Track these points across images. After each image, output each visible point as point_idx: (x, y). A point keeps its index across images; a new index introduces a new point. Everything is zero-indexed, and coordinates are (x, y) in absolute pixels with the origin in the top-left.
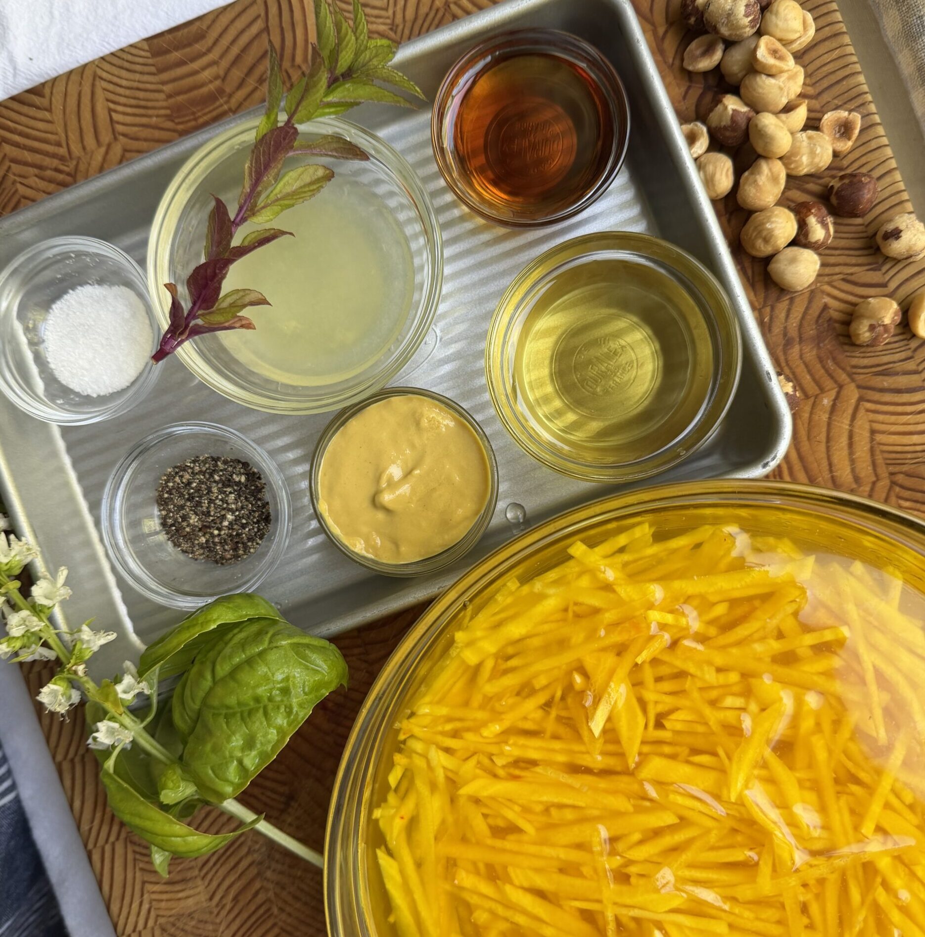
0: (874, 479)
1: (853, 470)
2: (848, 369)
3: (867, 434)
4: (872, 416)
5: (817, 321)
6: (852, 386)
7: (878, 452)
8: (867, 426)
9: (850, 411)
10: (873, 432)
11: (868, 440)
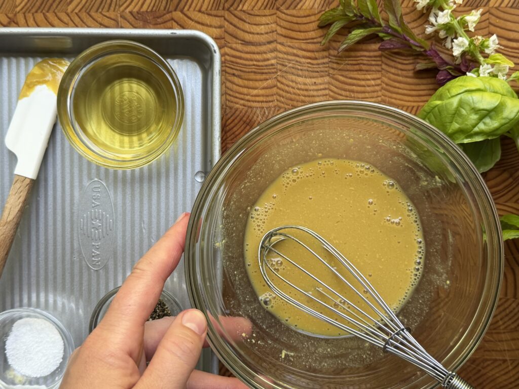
0: (223, 18)
1: (215, 27)
2: (165, 12)
3: (200, 14)
4: (192, 9)
5: (136, 19)
6: (174, 13)
7: (210, 12)
8: (196, 13)
9: (186, 18)
10: (200, 11)
11: (203, 15)
